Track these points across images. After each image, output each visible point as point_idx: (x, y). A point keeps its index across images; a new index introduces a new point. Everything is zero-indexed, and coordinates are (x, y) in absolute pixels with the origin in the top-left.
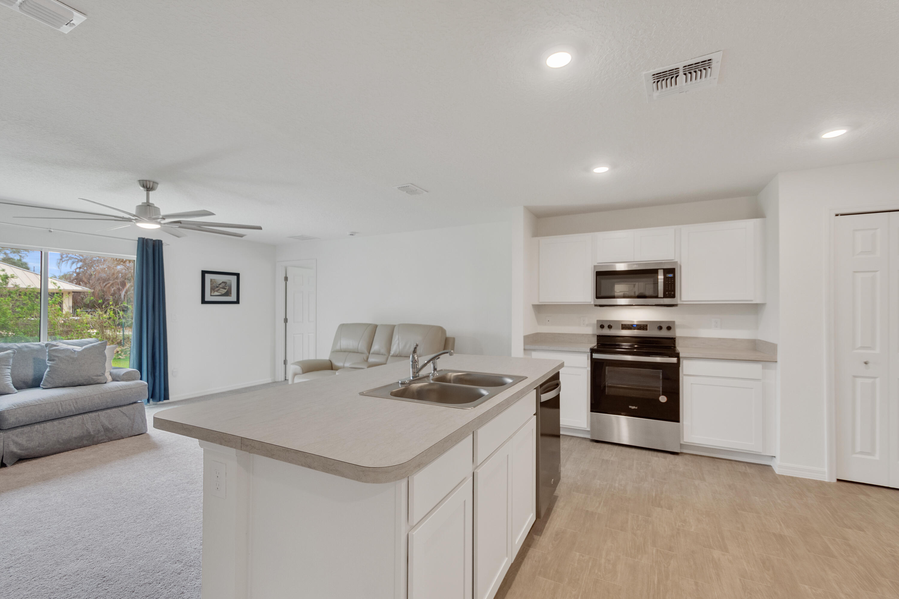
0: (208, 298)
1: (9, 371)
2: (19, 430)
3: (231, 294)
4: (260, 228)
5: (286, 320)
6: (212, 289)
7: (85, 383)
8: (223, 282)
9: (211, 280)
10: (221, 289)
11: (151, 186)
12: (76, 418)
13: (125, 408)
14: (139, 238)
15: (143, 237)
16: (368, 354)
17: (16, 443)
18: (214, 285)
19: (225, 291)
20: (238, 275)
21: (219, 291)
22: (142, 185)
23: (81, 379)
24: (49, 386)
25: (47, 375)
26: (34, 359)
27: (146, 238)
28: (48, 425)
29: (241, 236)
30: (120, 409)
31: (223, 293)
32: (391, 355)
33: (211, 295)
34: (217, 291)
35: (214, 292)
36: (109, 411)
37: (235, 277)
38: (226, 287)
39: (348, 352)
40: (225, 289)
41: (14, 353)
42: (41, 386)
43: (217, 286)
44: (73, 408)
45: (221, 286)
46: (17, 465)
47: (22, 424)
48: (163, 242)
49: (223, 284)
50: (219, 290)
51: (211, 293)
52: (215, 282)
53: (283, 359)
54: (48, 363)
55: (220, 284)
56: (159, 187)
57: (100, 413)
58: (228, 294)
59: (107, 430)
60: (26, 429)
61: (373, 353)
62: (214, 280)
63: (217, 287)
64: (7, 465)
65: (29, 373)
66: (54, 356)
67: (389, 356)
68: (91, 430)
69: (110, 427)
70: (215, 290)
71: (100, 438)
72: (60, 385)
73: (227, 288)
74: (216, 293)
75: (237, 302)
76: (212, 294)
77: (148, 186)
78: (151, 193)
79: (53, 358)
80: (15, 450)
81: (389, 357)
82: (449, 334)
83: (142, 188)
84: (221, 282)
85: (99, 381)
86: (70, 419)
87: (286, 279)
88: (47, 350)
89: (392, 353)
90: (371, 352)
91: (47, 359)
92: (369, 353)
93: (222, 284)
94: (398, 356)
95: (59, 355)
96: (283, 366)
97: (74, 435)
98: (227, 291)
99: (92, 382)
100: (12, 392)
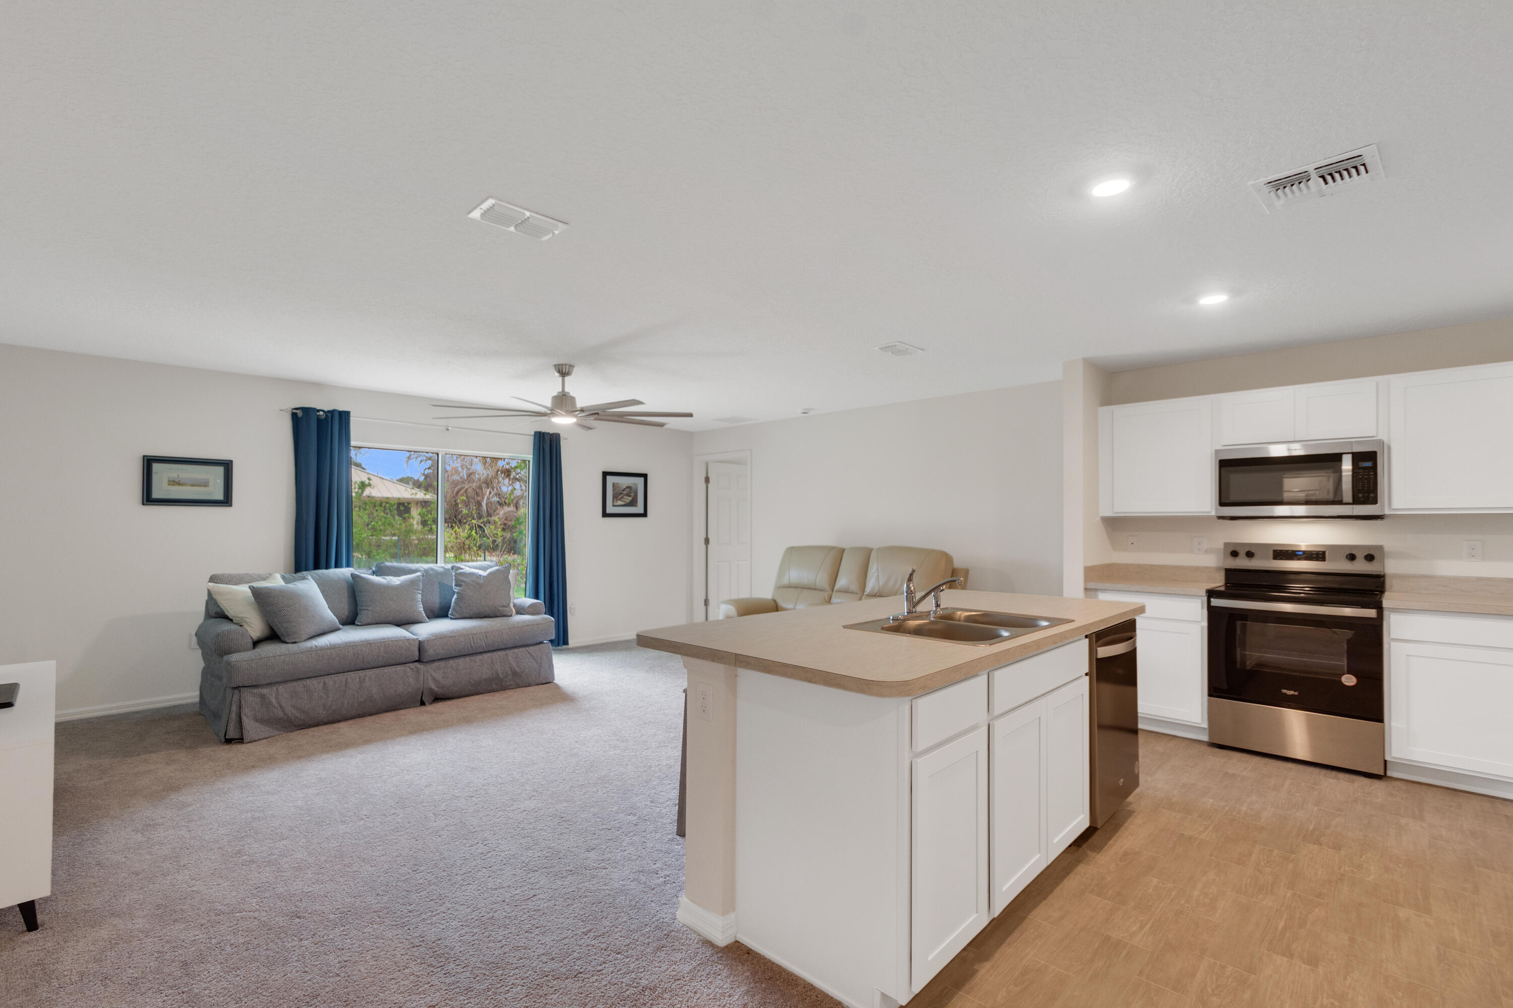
0: (610, 510)
1: (420, 596)
2: (436, 664)
3: (637, 503)
4: (690, 415)
5: (707, 541)
6: (615, 497)
7: (491, 615)
8: (627, 487)
9: (614, 484)
10: (625, 497)
11: (567, 371)
12: (486, 656)
13: (532, 648)
14: (535, 432)
15: (540, 431)
16: (830, 592)
17: (434, 679)
18: (616, 491)
19: (630, 499)
20: (645, 476)
21: (623, 500)
22: (558, 370)
23: (487, 609)
24: (457, 616)
25: (455, 603)
26: (439, 583)
27: (543, 431)
28: (461, 661)
29: (661, 425)
30: (527, 649)
31: (628, 501)
32: (866, 593)
33: (614, 506)
34: (621, 500)
35: (617, 500)
36: (516, 650)
37: (642, 479)
38: (631, 494)
39: (800, 588)
40: (630, 496)
41: (423, 576)
42: (449, 616)
43: (621, 492)
44: (483, 643)
45: (625, 492)
46: (434, 705)
47: (439, 657)
48: (561, 436)
49: (628, 490)
50: (622, 497)
51: (613, 502)
52: (618, 487)
53: (703, 597)
54: (455, 589)
55: (624, 490)
56: (575, 371)
57: (508, 652)
58: (633, 503)
59: (515, 674)
60: (442, 664)
61: (839, 591)
62: (617, 484)
63: (621, 494)
64: (426, 703)
65: (436, 600)
66: (464, 581)
67: (863, 595)
68: (500, 672)
69: (518, 670)
70: (618, 498)
71: (508, 683)
72: (468, 616)
73: (632, 495)
74: (620, 503)
75: (645, 515)
76: (615, 504)
77: (564, 371)
78: (567, 378)
79: (460, 583)
80: (433, 687)
81: (864, 597)
82: (957, 564)
83: (557, 374)
84: (625, 487)
85: (505, 613)
86: (480, 657)
87: (707, 480)
88: (454, 574)
89: (868, 590)
90: (836, 588)
91: (454, 584)
92: (833, 590)
93: (626, 490)
94: (877, 595)
95: (466, 580)
96: (703, 607)
97: (484, 677)
98: (632, 500)
99: (498, 614)
100: (423, 621)
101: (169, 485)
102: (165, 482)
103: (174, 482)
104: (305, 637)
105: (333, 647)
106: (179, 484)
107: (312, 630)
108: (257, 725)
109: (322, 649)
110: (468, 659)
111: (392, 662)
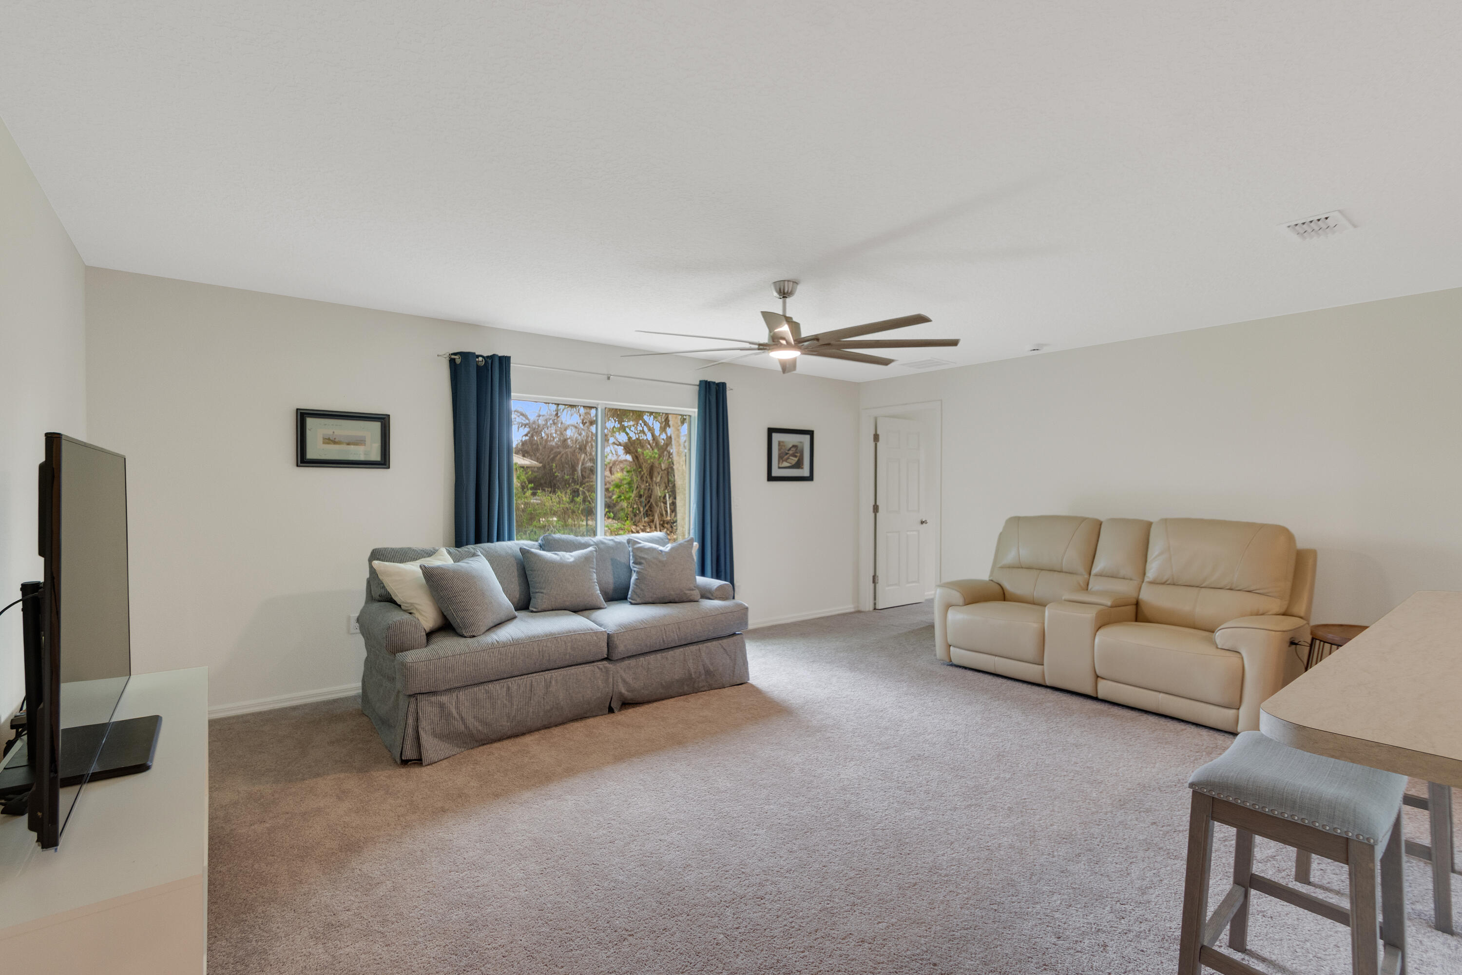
0: (776, 472)
1: (595, 576)
2: (627, 662)
3: (803, 465)
5: (876, 509)
6: (781, 458)
7: (677, 600)
8: (794, 446)
9: (779, 443)
10: (791, 458)
11: (789, 291)
12: (678, 651)
13: (725, 641)
14: (700, 381)
15: (706, 380)
16: (1086, 576)
17: (624, 681)
18: (782, 450)
19: (796, 459)
20: (811, 433)
21: (789, 461)
22: (778, 290)
23: (672, 593)
24: (639, 601)
25: (635, 584)
26: (612, 560)
27: (709, 380)
28: (651, 658)
30: (720, 642)
31: (794, 463)
32: (1146, 579)
33: (779, 468)
34: (786, 460)
35: (783, 461)
36: (709, 644)
37: (808, 437)
38: (796, 454)
39: (1039, 569)
40: (796, 456)
41: (596, 551)
42: (628, 600)
43: (787, 452)
44: (676, 636)
45: (791, 452)
46: (623, 712)
47: (630, 654)
48: (728, 386)
49: (793, 449)
50: (788, 458)
51: (779, 464)
52: (784, 446)
53: (872, 574)
54: (634, 567)
55: (790, 449)
56: (800, 289)
57: (701, 646)
58: (798, 465)
59: (708, 672)
60: (632, 662)
61: (1100, 575)
62: (783, 442)
63: (787, 454)
64: (616, 711)
65: (610, 580)
66: (643, 558)
67: (1143, 582)
68: (693, 671)
69: (711, 668)
70: (784, 459)
71: (701, 685)
72: (650, 600)
73: (798, 455)
74: (785, 464)
75: (810, 478)
76: (780, 466)
77: (786, 290)
78: (789, 300)
79: (639, 560)
80: (623, 691)
81: (1144, 585)
82: (1301, 544)
83: (775, 294)
84: (791, 446)
85: (692, 598)
86: (671, 653)
87: (876, 438)
88: (630, 549)
89: (1151, 574)
90: (1094, 572)
91: (631, 562)
92: (1090, 574)
93: (792, 449)
94: (1168, 583)
95: (646, 556)
96: (872, 585)
97: (676, 677)
98: (798, 460)
99: (685, 599)
100: (602, 606)
101: (324, 443)
102: (320, 440)
103: (329, 441)
104: (484, 629)
105: (516, 643)
106: (335, 442)
107: (491, 620)
108: (436, 741)
109: (504, 645)
110: (659, 656)
111: (579, 661)
